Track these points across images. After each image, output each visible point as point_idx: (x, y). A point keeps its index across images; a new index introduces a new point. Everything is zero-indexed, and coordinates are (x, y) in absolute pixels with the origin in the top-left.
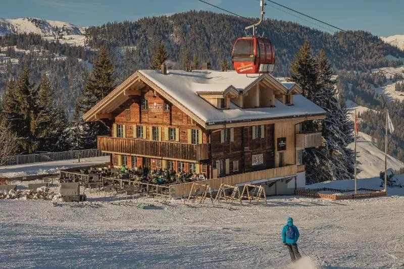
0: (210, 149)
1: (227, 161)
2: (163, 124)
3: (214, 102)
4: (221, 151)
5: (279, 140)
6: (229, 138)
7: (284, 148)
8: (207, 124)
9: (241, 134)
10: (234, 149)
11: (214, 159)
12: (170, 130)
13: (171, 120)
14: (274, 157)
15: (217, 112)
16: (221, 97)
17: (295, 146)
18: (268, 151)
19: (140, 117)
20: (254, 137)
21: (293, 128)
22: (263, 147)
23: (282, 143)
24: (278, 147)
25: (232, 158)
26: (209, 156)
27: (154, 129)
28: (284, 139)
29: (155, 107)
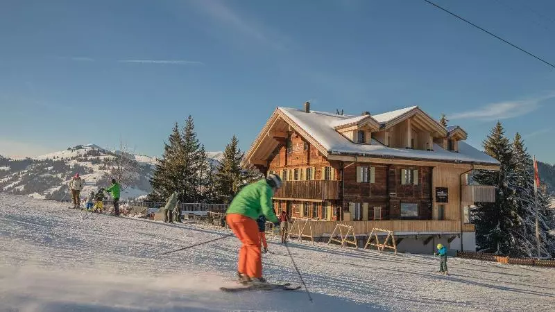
0: (341, 187)
1: (366, 205)
2: (302, 165)
3: (350, 135)
4: (357, 193)
5: (438, 189)
6: (369, 178)
7: (445, 200)
8: (330, 153)
9: (385, 176)
10: (376, 192)
11: (346, 200)
12: (308, 170)
13: (309, 159)
14: (431, 209)
15: (350, 145)
16: (356, 127)
17: (461, 201)
18: (425, 201)
19: (286, 160)
20: (404, 182)
21: (457, 178)
22: (418, 196)
23: (442, 194)
24: (437, 197)
25: (373, 203)
26: (339, 197)
27: (296, 171)
28: (445, 190)
29: (298, 147)
